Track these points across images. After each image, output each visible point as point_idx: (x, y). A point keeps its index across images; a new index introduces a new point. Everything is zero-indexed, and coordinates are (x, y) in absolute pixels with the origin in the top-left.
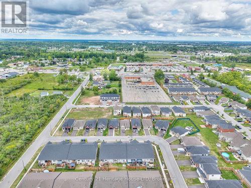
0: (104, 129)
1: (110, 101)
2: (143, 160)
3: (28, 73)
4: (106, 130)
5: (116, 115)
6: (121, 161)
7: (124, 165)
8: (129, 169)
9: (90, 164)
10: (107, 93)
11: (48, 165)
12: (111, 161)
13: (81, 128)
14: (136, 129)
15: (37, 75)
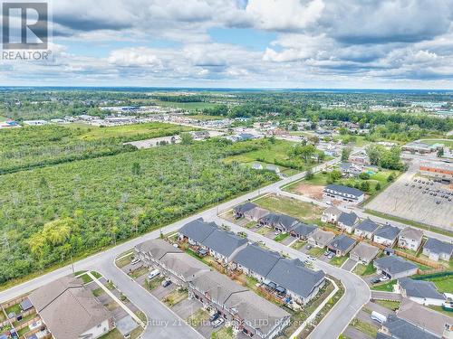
0: (284, 233)
1: (340, 199)
2: (288, 292)
3: (265, 137)
4: (287, 235)
5: (325, 221)
6: (258, 276)
7: (258, 285)
8: (260, 292)
9: (220, 261)
10: (349, 186)
11: (184, 241)
12: (246, 270)
13: (255, 219)
14: (335, 252)
15: (272, 140)
